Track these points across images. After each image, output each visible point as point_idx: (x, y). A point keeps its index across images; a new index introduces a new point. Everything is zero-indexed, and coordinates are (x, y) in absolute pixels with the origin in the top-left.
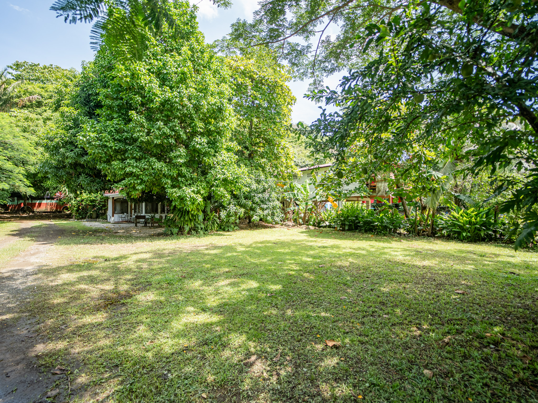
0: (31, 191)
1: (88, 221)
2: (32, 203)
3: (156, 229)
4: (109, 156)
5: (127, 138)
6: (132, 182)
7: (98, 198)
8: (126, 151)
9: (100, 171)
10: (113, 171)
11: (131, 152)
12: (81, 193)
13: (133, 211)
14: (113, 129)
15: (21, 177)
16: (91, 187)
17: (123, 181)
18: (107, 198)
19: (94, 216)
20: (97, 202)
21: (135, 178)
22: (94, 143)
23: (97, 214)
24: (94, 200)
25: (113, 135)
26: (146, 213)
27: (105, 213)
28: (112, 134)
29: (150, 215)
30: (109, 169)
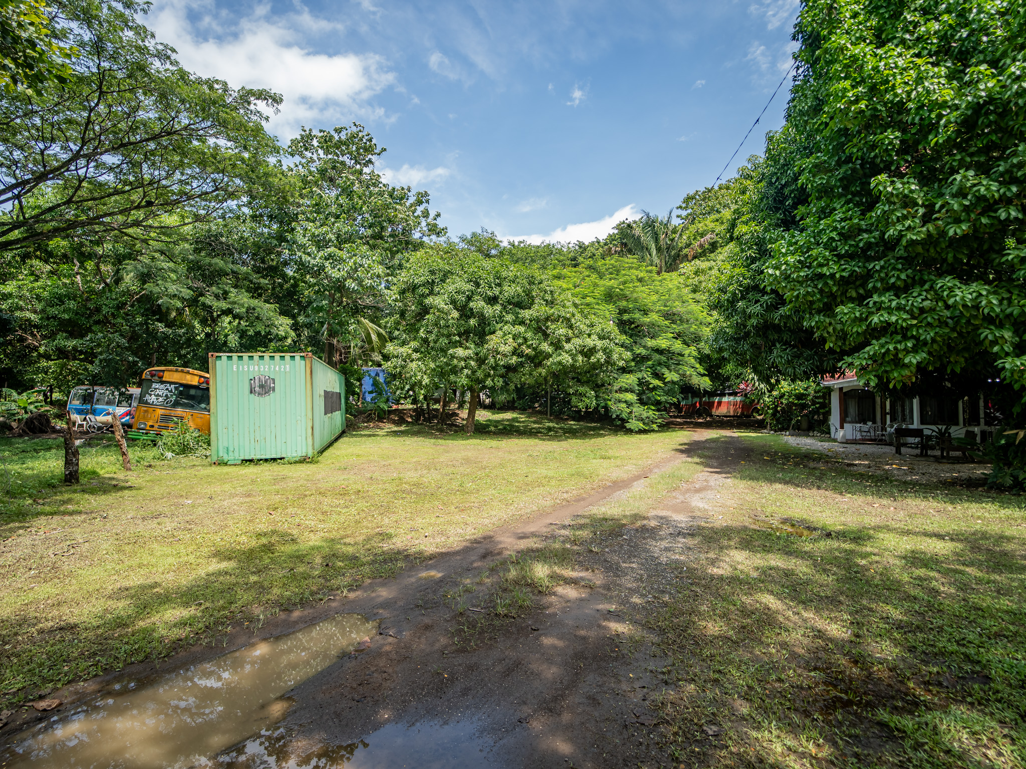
0: (705, 383)
1: (792, 435)
2: (709, 402)
3: (957, 466)
4: (828, 297)
5: (870, 243)
6: (891, 347)
7: (811, 391)
8: (869, 275)
9: (810, 332)
10: (839, 327)
11: (883, 275)
12: (778, 381)
13: (888, 417)
14: (834, 235)
15: (693, 361)
16: (794, 368)
17: (867, 349)
18: (829, 390)
19: (805, 425)
20: (810, 398)
21: (899, 337)
22: (795, 276)
23: (809, 422)
24: (803, 395)
25: (835, 249)
26: (922, 423)
27: (825, 421)
28: (834, 244)
29: (934, 427)
30: (830, 324)
